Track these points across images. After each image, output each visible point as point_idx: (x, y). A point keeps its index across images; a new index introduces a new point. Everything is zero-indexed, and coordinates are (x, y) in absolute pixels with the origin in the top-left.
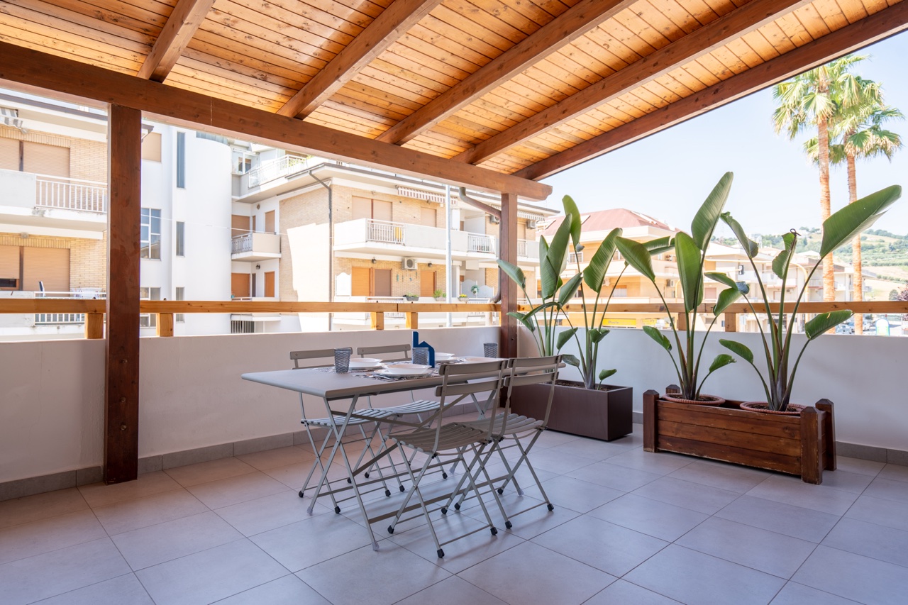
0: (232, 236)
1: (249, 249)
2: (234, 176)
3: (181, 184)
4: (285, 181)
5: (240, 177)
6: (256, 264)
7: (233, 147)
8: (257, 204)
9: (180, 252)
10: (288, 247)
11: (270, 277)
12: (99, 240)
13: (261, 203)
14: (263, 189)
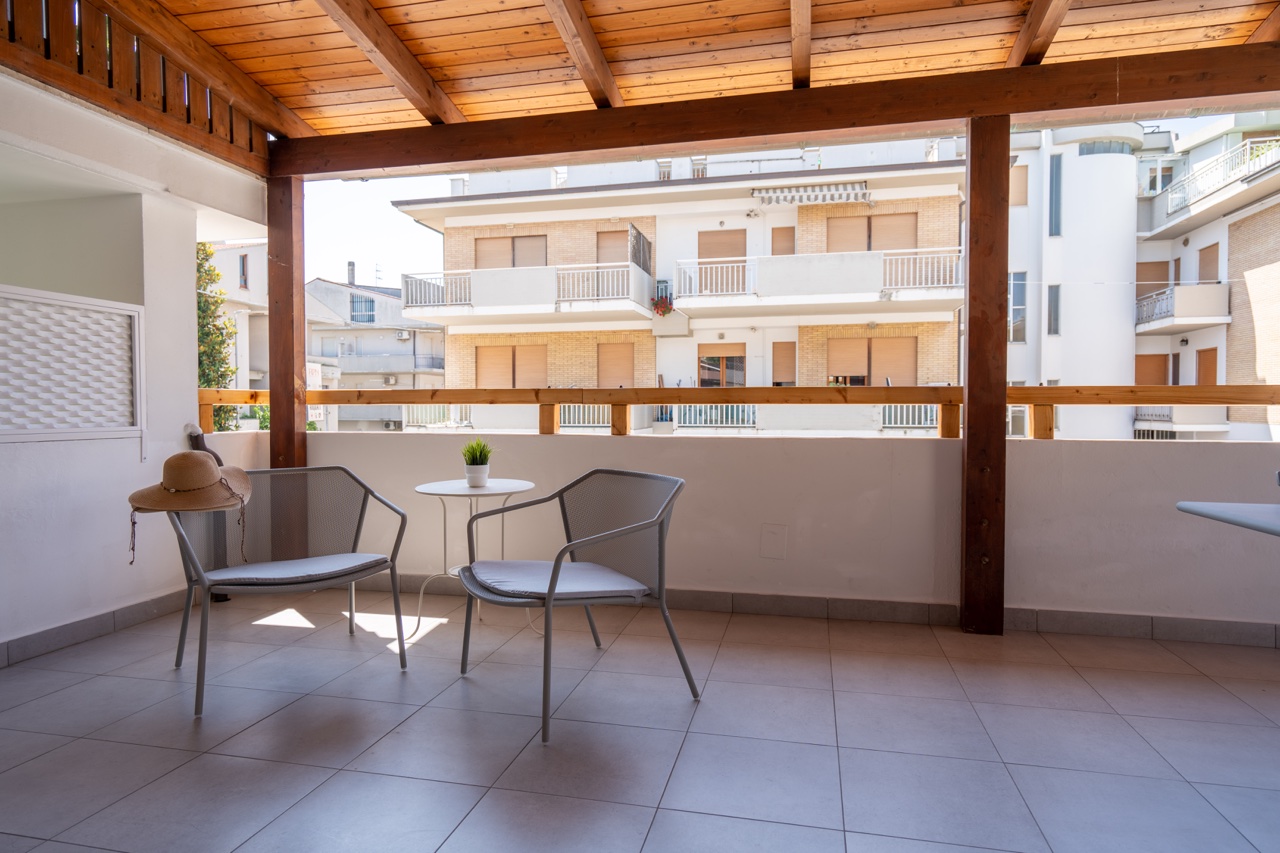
0: (1137, 296)
1: (1169, 314)
2: (1140, 200)
3: (1055, 230)
4: (1245, 186)
5: (1151, 199)
6: (1180, 337)
7: (1139, 154)
8: (1183, 238)
9: (1054, 329)
10: (1247, 304)
11: (1207, 358)
12: (949, 322)
13: (1189, 235)
14: (1195, 210)
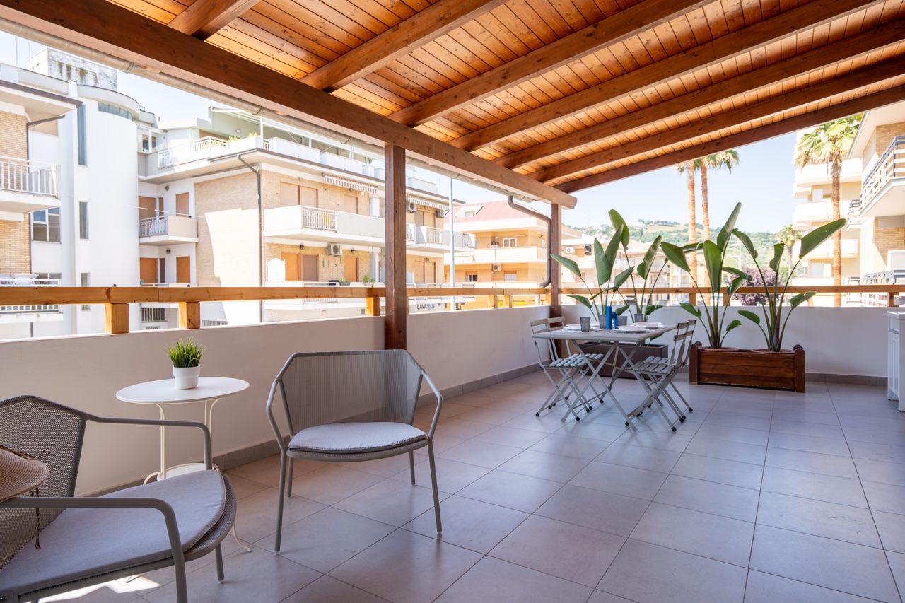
0: (140, 218)
1: (165, 233)
2: (139, 154)
3: (82, 161)
4: (209, 164)
5: (146, 155)
6: (166, 248)
7: (138, 123)
8: (165, 185)
9: (84, 235)
10: (207, 232)
11: (183, 263)
12: (20, 222)
13: (171, 184)
14: (178, 170)
